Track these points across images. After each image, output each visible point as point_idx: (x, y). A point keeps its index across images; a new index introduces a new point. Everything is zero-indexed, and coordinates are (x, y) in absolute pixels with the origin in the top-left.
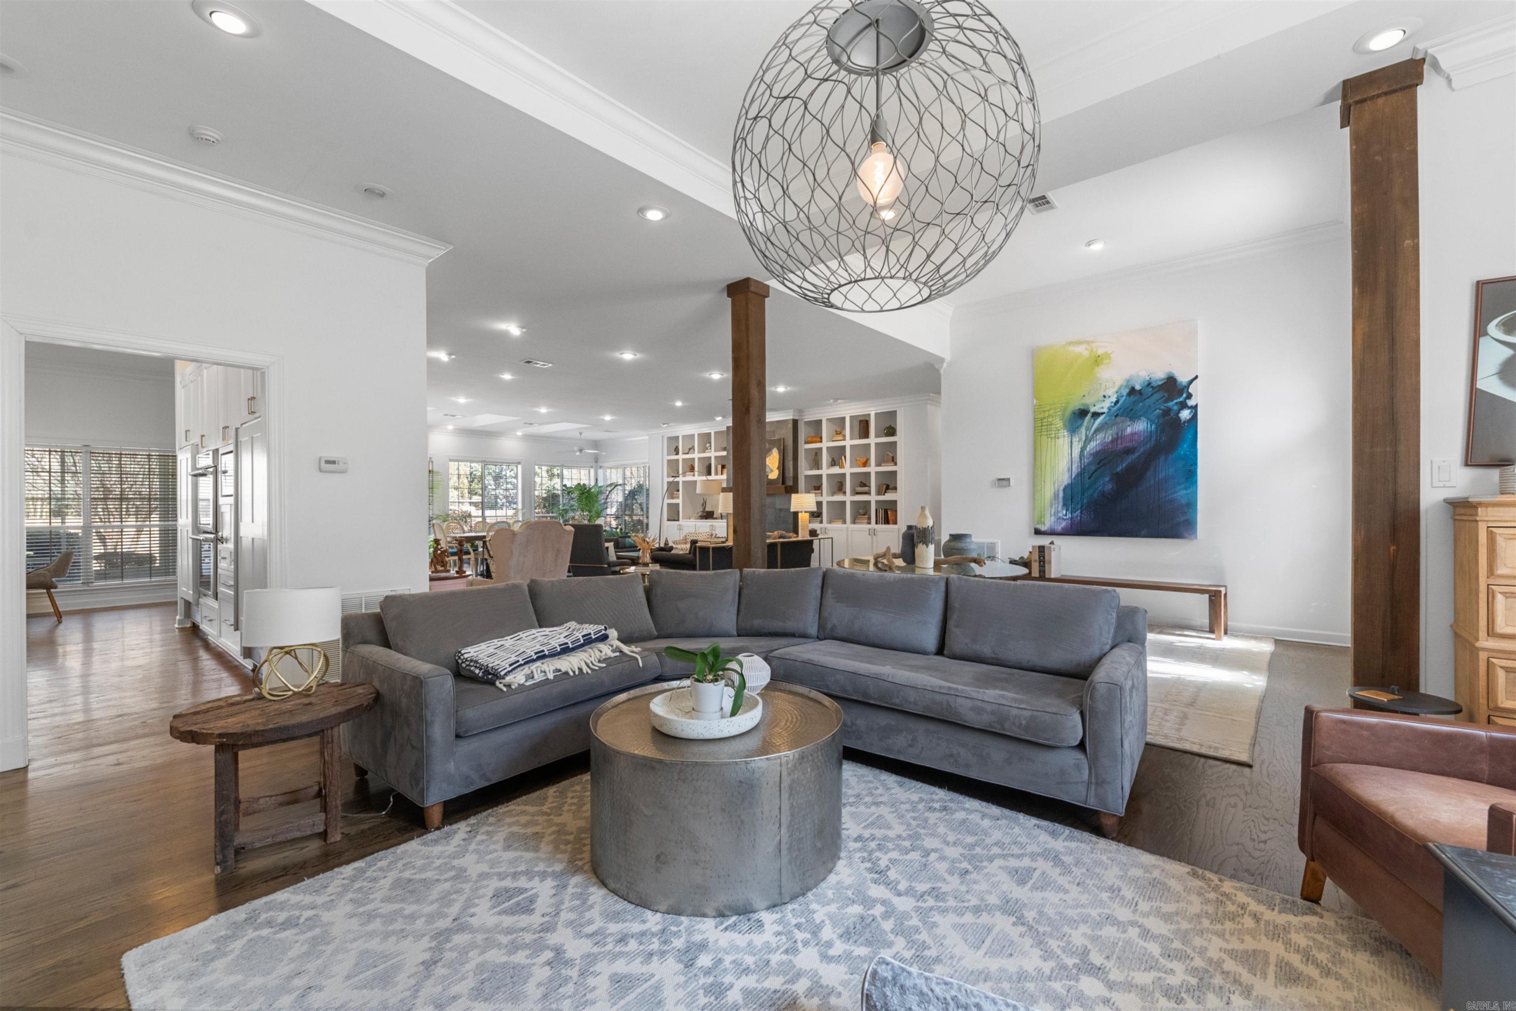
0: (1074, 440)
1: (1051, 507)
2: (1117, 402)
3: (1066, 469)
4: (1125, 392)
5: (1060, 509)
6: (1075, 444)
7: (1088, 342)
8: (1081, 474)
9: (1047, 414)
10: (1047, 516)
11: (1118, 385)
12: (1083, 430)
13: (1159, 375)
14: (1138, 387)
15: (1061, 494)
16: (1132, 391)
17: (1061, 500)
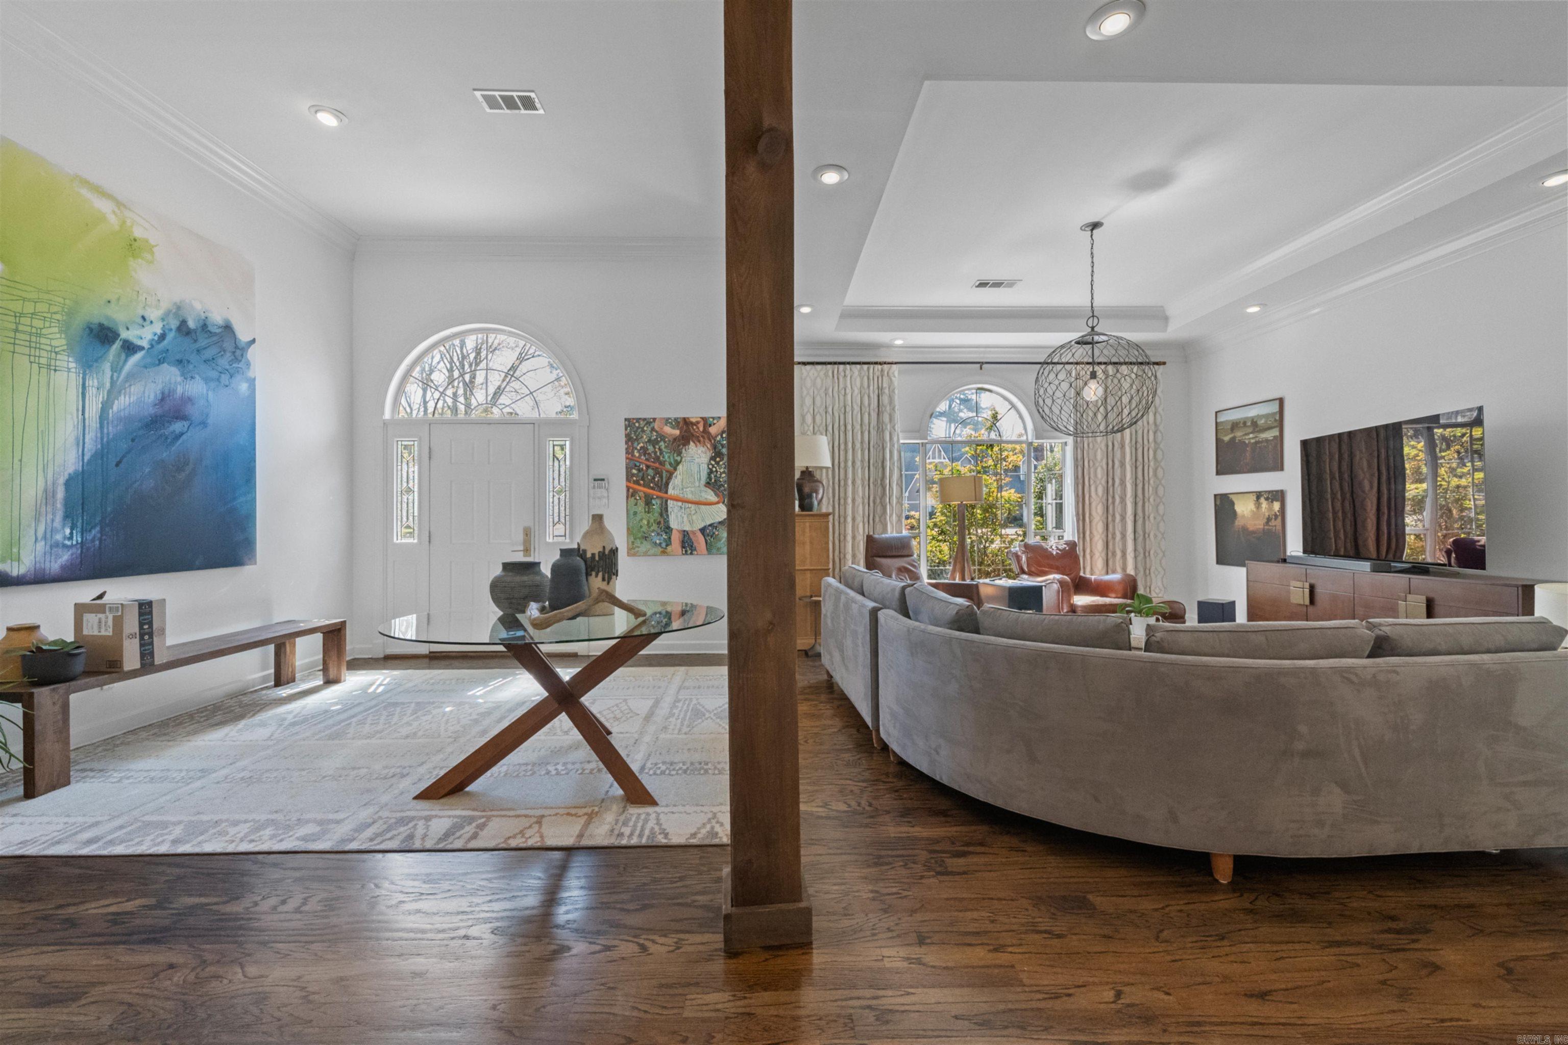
0: (89, 383)
1: (37, 520)
2: (163, 337)
3: (71, 440)
4: (174, 324)
5: (58, 523)
6: (91, 392)
7: (119, 204)
8: (101, 455)
9: (29, 308)
10: (28, 541)
11: (165, 305)
12: (107, 367)
13: (217, 318)
14: (191, 324)
15: (60, 494)
16: (183, 329)
17: (59, 505)
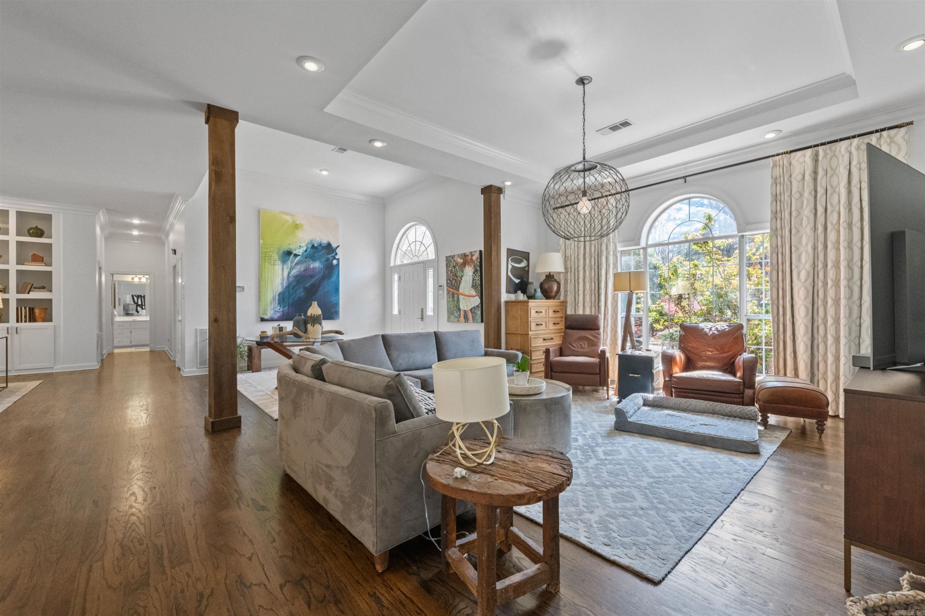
0: (284, 267)
1: (271, 305)
2: (306, 251)
3: (280, 283)
4: (310, 246)
5: (276, 306)
6: (285, 269)
7: (292, 215)
8: (288, 287)
9: (269, 250)
10: (269, 310)
11: (307, 241)
12: (289, 262)
13: (325, 242)
14: (316, 245)
15: (277, 298)
16: (313, 247)
17: (277, 301)
